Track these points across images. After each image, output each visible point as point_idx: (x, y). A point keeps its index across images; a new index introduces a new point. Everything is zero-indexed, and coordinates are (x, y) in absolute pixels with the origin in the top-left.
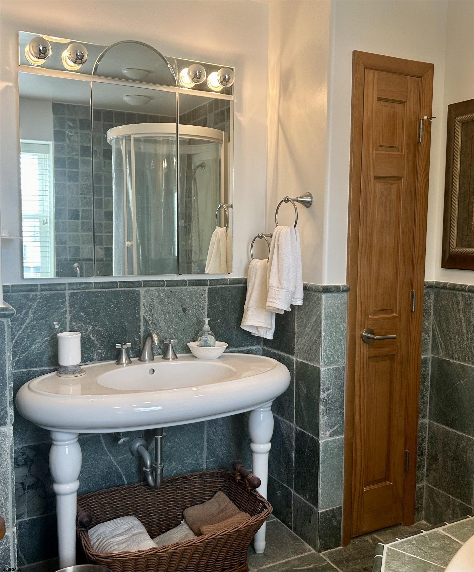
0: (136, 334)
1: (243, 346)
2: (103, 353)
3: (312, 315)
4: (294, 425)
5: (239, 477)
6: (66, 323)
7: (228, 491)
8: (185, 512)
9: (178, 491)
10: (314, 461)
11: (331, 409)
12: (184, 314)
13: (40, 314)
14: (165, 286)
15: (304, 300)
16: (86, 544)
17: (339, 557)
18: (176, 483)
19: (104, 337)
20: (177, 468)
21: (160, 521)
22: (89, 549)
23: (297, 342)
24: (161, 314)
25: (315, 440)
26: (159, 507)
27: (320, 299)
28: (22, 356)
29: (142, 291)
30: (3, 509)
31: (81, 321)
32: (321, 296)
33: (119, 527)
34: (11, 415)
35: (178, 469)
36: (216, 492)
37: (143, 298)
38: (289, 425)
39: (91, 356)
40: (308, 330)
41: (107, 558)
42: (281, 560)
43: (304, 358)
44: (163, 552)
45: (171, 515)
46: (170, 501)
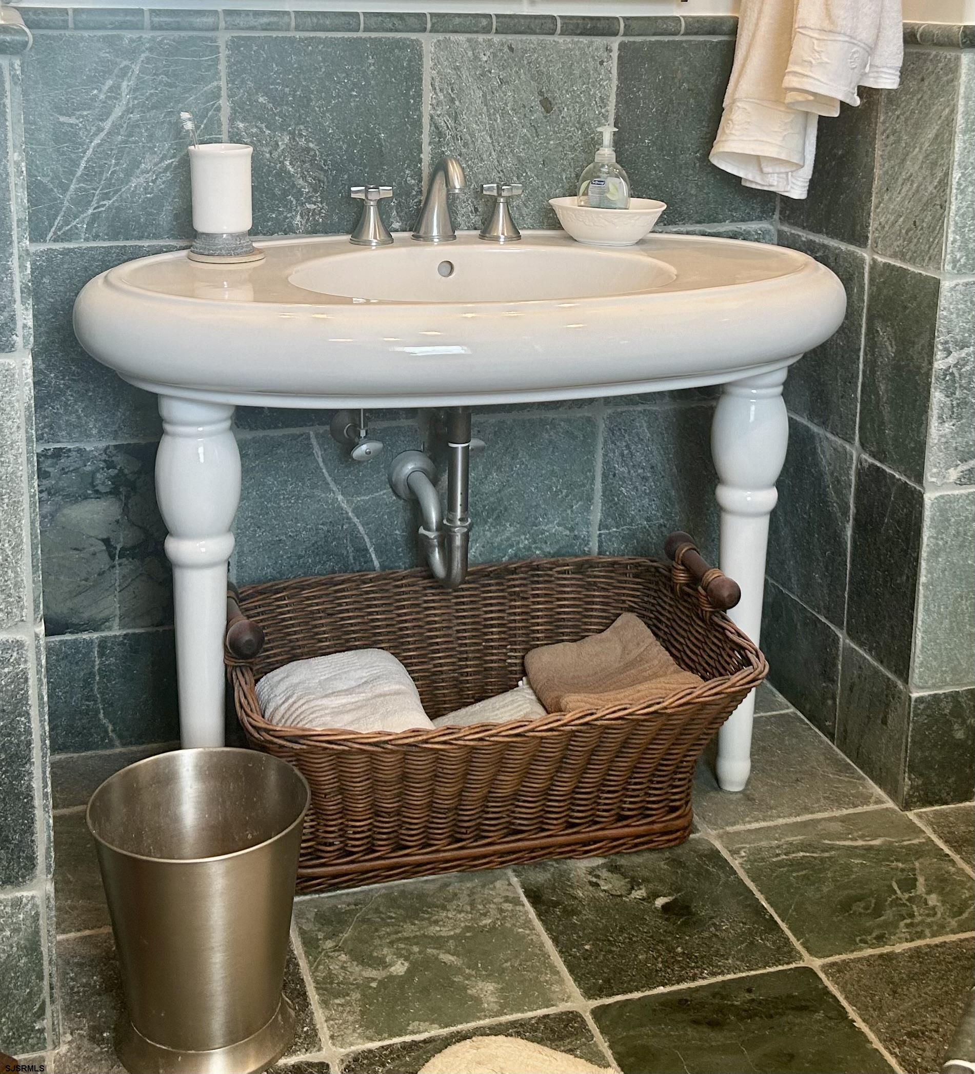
0: (409, 166)
1: (720, 221)
2: (320, 212)
3: (927, 119)
4: (854, 450)
5: (681, 577)
6: (220, 125)
7: (652, 616)
8: (528, 657)
9: (515, 600)
10: (906, 552)
11: (966, 403)
12: (546, 117)
13: (152, 94)
14: (494, 30)
15: (905, 73)
16: (243, 700)
17: (963, 828)
18: (509, 580)
19: (322, 169)
20: (518, 543)
21: (462, 674)
22: (249, 712)
23: (877, 207)
24: (480, 114)
25: (913, 491)
26: (459, 638)
27: (953, 69)
28: (104, 205)
29: (428, 42)
30: (10, 571)
31: (259, 119)
32: (958, 59)
33: (345, 672)
34: (25, 326)
35: (521, 546)
36: (620, 615)
37: (431, 63)
38: (840, 449)
39: (287, 218)
40: (911, 167)
41: (294, 739)
42: (790, 815)
43: (895, 252)
44: (444, 743)
45: (492, 661)
46: (492, 626)
